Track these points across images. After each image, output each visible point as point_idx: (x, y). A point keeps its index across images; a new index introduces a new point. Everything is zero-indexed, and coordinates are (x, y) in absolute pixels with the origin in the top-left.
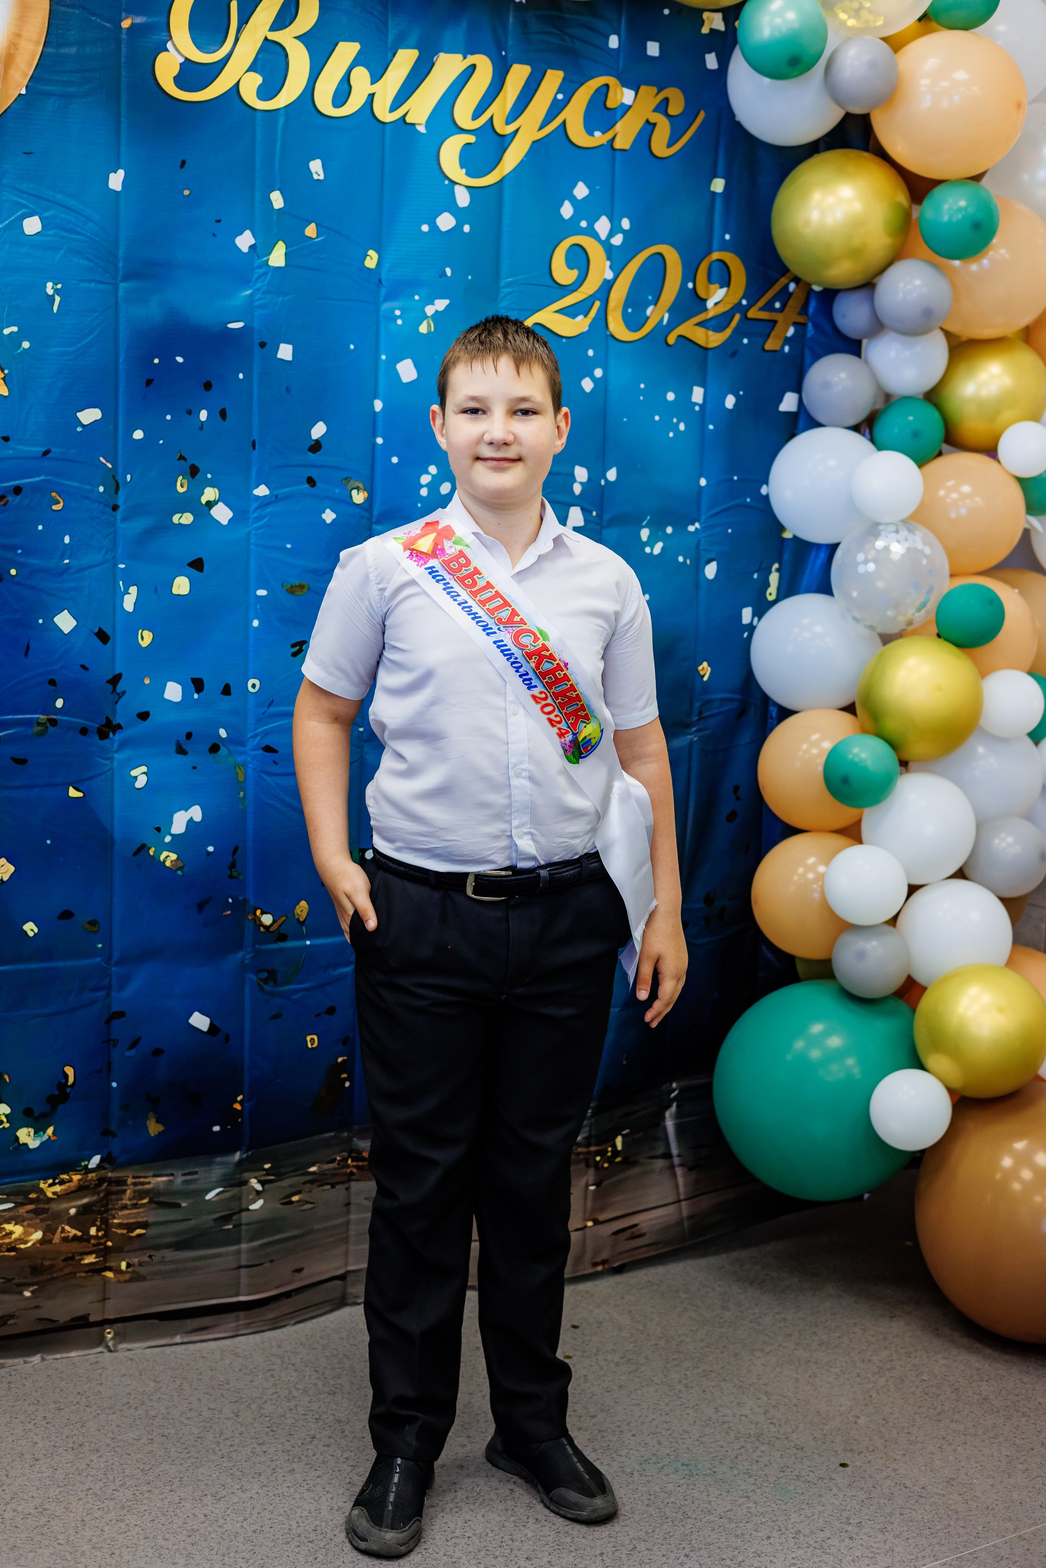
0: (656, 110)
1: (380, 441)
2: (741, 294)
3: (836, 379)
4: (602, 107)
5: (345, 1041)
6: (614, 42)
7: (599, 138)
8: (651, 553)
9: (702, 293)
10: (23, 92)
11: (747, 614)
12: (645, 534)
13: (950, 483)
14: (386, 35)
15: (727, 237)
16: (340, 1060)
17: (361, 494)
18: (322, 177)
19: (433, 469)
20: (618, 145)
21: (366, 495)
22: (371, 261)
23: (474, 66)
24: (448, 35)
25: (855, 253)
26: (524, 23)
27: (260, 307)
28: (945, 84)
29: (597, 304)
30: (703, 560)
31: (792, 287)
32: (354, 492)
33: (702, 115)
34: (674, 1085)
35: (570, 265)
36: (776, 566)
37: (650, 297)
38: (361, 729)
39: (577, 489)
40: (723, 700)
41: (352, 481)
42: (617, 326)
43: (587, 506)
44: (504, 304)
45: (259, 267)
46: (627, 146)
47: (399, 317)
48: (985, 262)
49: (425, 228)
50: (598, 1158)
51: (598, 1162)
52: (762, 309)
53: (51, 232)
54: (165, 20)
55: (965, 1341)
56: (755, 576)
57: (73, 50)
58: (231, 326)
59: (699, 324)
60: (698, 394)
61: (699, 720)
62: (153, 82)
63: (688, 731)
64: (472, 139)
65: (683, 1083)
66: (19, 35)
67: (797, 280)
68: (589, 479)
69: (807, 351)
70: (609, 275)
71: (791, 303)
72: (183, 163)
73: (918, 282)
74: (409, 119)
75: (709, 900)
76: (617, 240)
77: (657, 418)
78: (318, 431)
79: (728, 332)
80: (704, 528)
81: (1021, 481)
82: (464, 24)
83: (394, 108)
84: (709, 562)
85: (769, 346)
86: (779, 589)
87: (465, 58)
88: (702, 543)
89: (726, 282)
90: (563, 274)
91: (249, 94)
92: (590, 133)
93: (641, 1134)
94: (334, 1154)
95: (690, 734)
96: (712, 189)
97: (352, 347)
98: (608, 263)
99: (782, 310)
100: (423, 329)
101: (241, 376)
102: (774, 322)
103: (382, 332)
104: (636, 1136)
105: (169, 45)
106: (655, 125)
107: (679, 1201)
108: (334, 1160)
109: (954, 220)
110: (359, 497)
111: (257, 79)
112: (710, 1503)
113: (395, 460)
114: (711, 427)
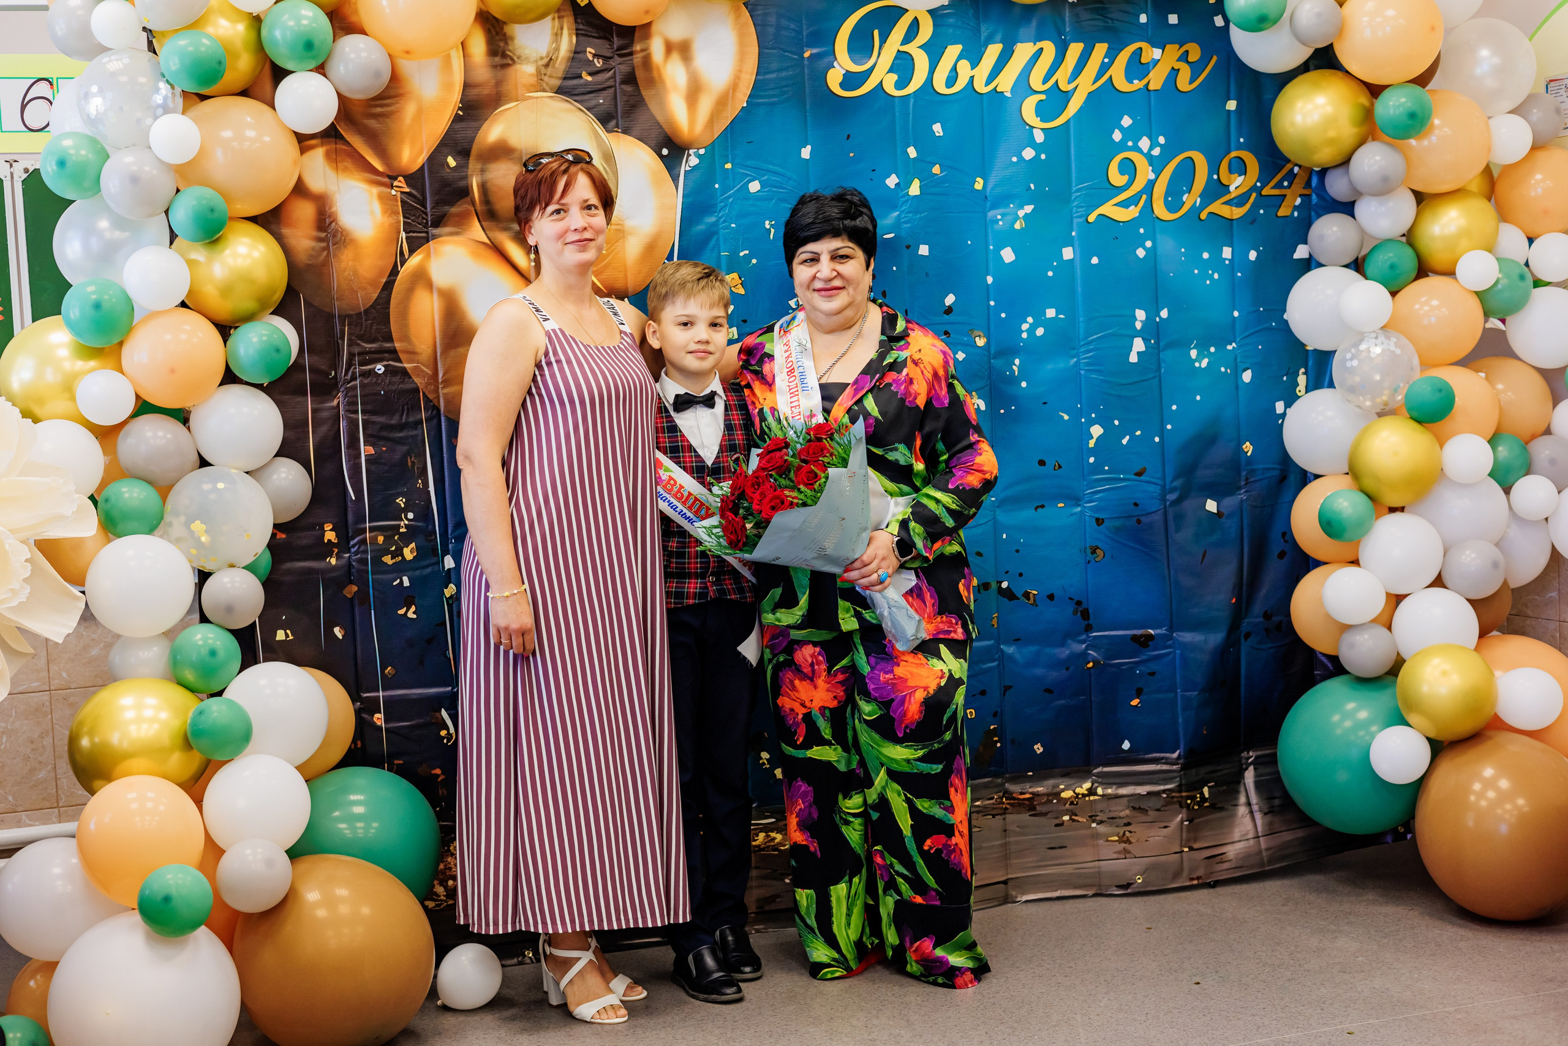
0: (1177, 61)
1: (992, 303)
2: (1256, 179)
3: (1330, 232)
4: (1138, 63)
5: (995, 714)
6: (1143, 18)
7: (1137, 84)
8: (1200, 367)
9: (1225, 181)
10: (745, 105)
11: (1280, 407)
12: (1194, 353)
13: (1423, 299)
14: (980, 37)
15: (1242, 140)
16: (992, 727)
17: (982, 340)
18: (941, 134)
19: (1030, 320)
20: (1151, 87)
21: (986, 340)
22: (979, 185)
23: (1042, 49)
24: (1023, 32)
25: (1331, 142)
26: (1077, 15)
27: (903, 222)
28: (1379, 20)
29: (1144, 197)
30: (1240, 370)
31: (1296, 169)
32: (977, 339)
33: (1215, 58)
34: (1251, 754)
35: (1122, 172)
36: (1303, 370)
37: (1184, 188)
38: (993, 499)
39: (1138, 325)
40: (1264, 469)
41: (975, 331)
42: (1160, 210)
43: (1147, 337)
44: (1075, 204)
45: (903, 196)
46: (1159, 87)
47: (1000, 220)
48: (1434, 138)
49: (1014, 159)
50: (1189, 801)
51: (1189, 805)
52: (1273, 188)
53: (767, 189)
54: (832, 48)
55: (1461, 922)
56: (1285, 378)
57: (774, 76)
58: (885, 237)
59: (1226, 203)
60: (1227, 252)
61: (1246, 484)
62: (826, 88)
63: (1238, 492)
64: (1043, 97)
65: (1259, 753)
66: (740, 71)
67: (1300, 166)
68: (1147, 318)
69: (1313, 213)
70: (1152, 176)
71: (1295, 182)
72: (849, 136)
73: (1378, 158)
74: (998, 90)
75: (1267, 616)
76: (1156, 152)
77: (1196, 271)
78: (950, 300)
79: (1248, 206)
80: (1239, 347)
81: (1477, 293)
82: (1034, 23)
83: (988, 83)
84: (1245, 370)
85: (1279, 214)
86: (1306, 387)
87: (1035, 44)
88: (1239, 357)
89: (1243, 171)
90: (1117, 179)
91: (890, 88)
92: (1130, 81)
93: (1225, 788)
94: (992, 794)
95: (1240, 494)
96: (1227, 108)
97: (969, 242)
98: (1151, 168)
99: (1289, 186)
100: (1017, 226)
101: (894, 268)
102: (1285, 196)
103: (990, 231)
104: (1221, 789)
105: (835, 64)
106: (1179, 70)
107: (1258, 837)
108: (992, 798)
109: (1397, 112)
110: (981, 342)
111: (894, 77)
112: (1230, 994)
113: (1003, 315)
114: (1239, 274)
